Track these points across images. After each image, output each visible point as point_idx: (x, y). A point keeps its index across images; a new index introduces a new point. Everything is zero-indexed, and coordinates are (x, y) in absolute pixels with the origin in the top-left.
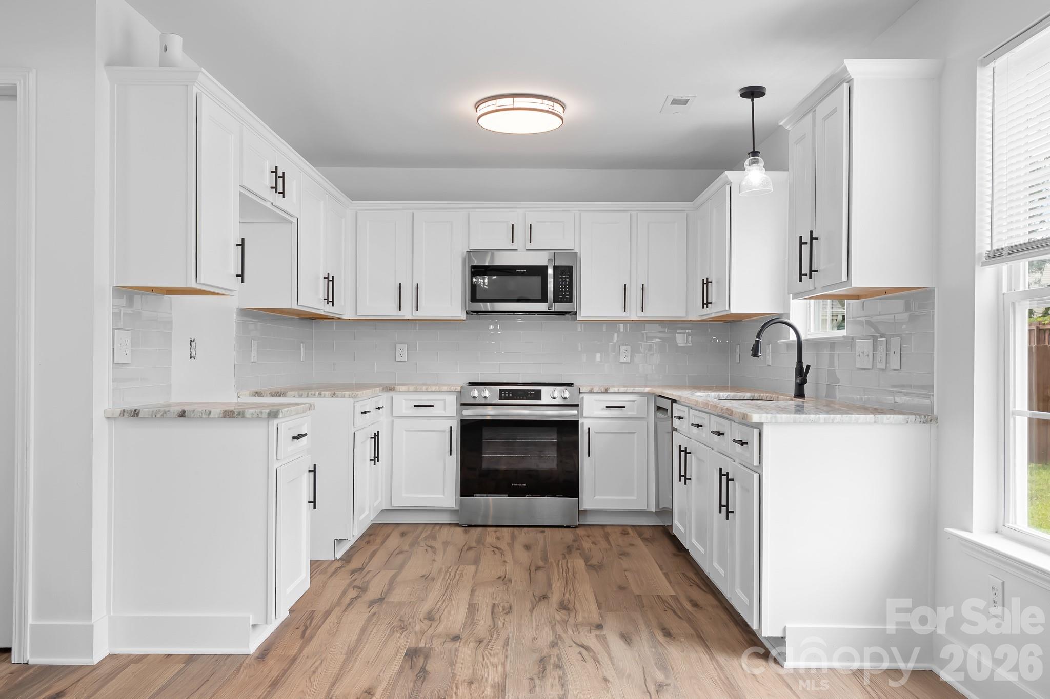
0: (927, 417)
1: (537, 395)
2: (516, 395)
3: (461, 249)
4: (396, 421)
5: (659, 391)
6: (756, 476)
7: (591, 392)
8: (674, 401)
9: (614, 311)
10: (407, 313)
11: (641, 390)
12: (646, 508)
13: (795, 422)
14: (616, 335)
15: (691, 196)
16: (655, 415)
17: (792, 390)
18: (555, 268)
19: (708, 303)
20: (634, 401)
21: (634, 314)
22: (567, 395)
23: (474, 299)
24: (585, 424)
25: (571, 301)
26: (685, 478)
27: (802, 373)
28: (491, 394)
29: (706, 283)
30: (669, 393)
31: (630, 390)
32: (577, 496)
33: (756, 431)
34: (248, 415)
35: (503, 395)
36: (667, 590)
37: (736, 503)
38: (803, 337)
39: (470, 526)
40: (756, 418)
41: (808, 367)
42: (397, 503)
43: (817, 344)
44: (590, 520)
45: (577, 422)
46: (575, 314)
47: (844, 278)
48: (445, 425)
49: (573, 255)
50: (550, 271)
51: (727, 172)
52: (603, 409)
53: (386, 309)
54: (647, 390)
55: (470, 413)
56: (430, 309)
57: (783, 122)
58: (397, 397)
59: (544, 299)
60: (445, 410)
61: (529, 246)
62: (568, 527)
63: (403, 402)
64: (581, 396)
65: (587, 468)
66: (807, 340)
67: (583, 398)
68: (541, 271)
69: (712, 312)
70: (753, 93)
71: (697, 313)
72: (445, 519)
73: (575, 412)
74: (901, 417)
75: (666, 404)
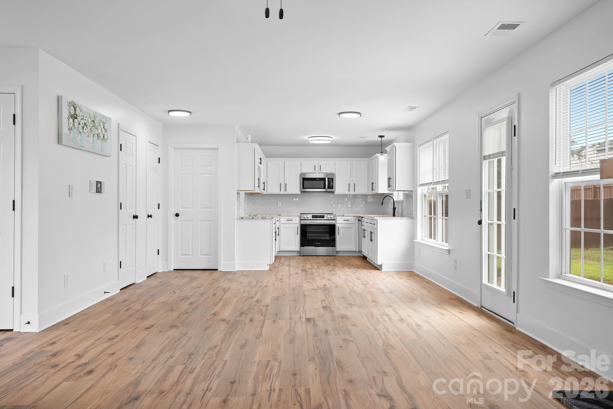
0: (412, 218)
1: (323, 217)
2: (316, 217)
3: (299, 173)
4: (281, 225)
5: (359, 215)
6: (376, 231)
7: (339, 216)
8: (362, 217)
9: (346, 192)
10: (282, 192)
11: (354, 215)
12: (355, 250)
13: (384, 219)
14: (346, 199)
15: (369, 156)
16: (358, 223)
17: (392, 214)
18: (328, 179)
19: (373, 190)
20: (352, 219)
21: (352, 192)
22: (332, 217)
23: (303, 188)
24: (337, 225)
25: (333, 188)
26: (364, 237)
27: (394, 209)
28: (310, 217)
29: (372, 184)
30: (361, 216)
31: (351, 215)
32: (335, 247)
33: (376, 221)
34: (267, 218)
35: (313, 217)
36: (359, 264)
37: (373, 239)
38: (395, 200)
39: (303, 256)
40: (376, 218)
41: (396, 208)
42: (282, 249)
43: (398, 202)
44: (339, 254)
45: (335, 225)
46: (334, 192)
47: (394, 188)
48: (296, 226)
49: (333, 174)
50: (327, 179)
51: (377, 154)
52: (343, 221)
53: (276, 191)
54: (356, 215)
55: (303, 222)
56: (290, 191)
57: (387, 148)
58: (281, 218)
59: (325, 188)
60: (296, 221)
61: (320, 172)
62: (332, 256)
63: (283, 219)
64: (336, 217)
65: (338, 238)
66: (396, 201)
67: (337, 218)
68: (324, 179)
69: (374, 192)
70: (381, 137)
71: (371, 193)
72: (295, 254)
73: (335, 222)
74: (406, 218)
75: (360, 219)
